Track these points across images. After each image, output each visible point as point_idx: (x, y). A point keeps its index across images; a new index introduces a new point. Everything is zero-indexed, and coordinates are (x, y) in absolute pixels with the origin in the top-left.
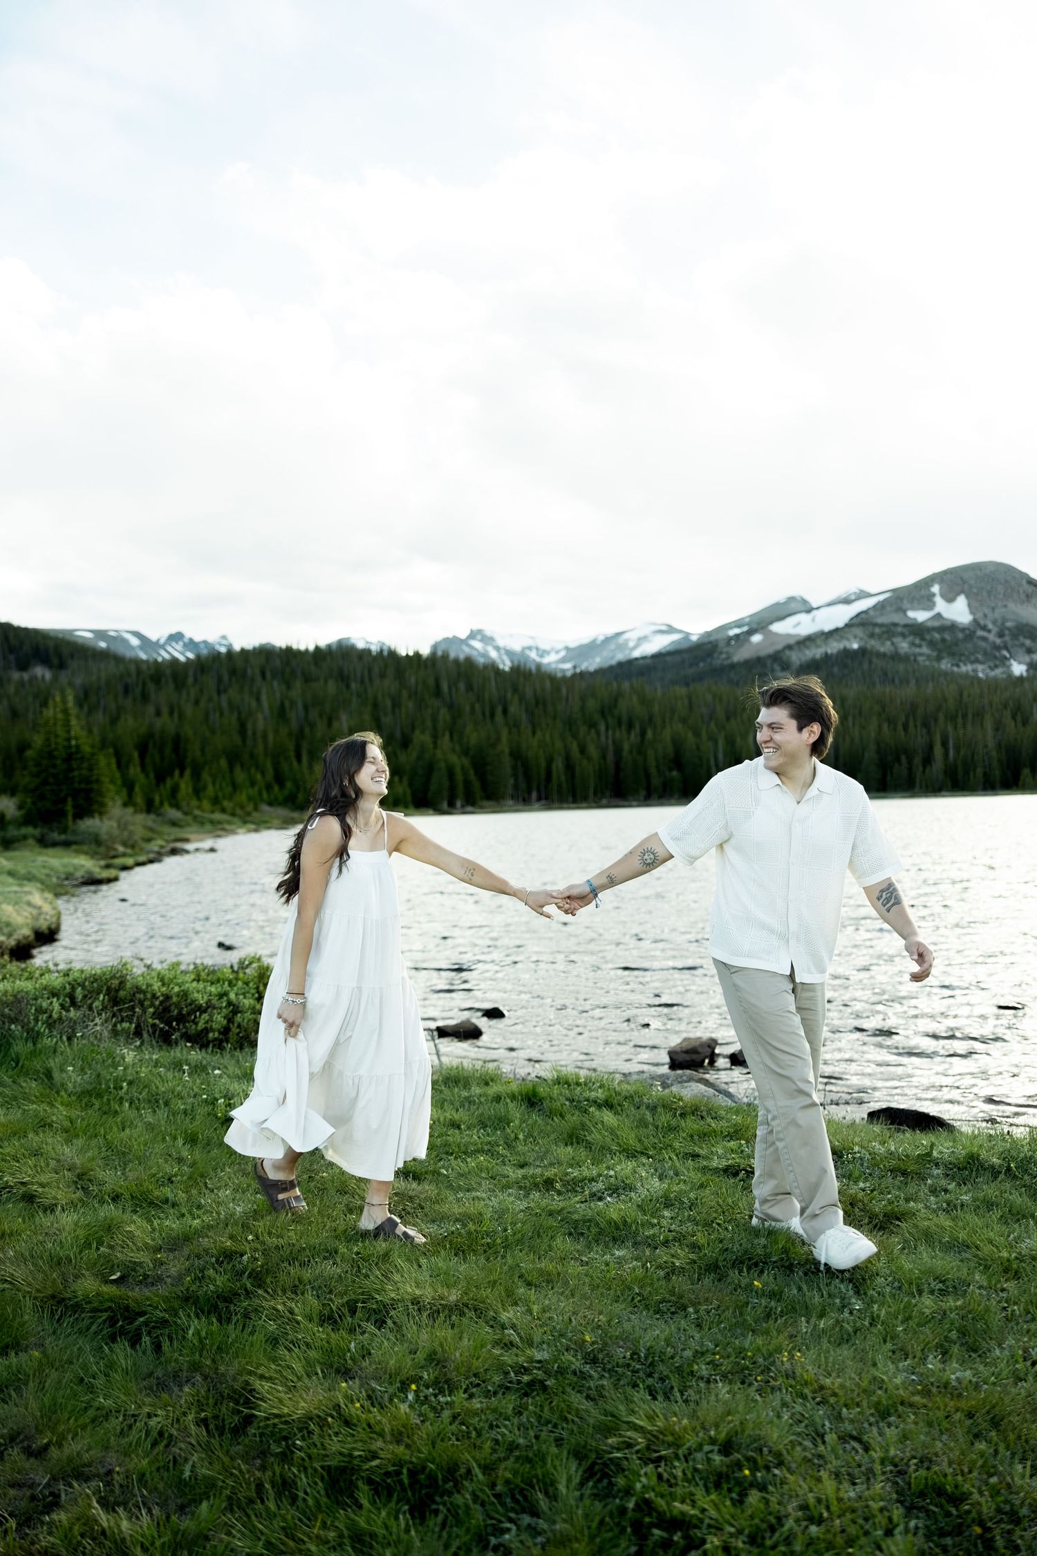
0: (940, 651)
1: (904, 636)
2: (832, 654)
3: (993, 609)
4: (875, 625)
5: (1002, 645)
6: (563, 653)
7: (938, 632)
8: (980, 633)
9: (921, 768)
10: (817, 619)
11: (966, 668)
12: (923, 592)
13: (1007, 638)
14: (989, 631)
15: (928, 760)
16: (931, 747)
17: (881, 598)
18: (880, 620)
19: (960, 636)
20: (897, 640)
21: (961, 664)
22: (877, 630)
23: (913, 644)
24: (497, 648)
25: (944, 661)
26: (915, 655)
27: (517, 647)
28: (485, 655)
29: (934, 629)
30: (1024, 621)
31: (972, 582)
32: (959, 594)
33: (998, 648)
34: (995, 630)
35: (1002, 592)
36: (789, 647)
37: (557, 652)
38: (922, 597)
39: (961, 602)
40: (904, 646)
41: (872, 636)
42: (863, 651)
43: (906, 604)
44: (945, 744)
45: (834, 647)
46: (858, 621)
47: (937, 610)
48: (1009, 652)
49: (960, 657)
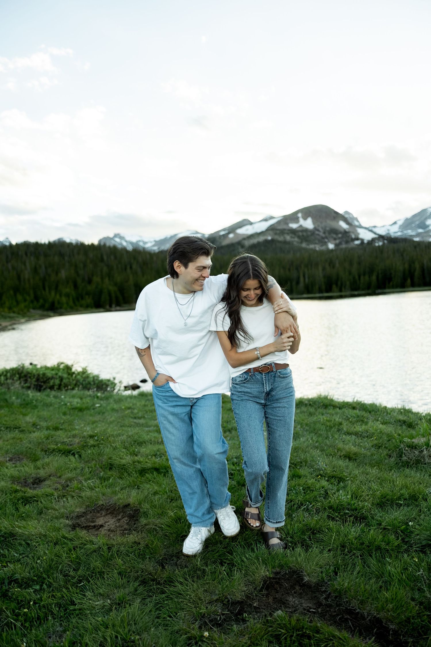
0: (302, 240)
1: (288, 234)
2: (261, 242)
3: (322, 223)
4: (276, 229)
5: (325, 237)
6: (153, 243)
7: (301, 233)
8: (317, 232)
10: (254, 228)
11: (312, 246)
12: (295, 217)
13: (327, 234)
14: (320, 232)
15: (298, 283)
16: (299, 278)
17: (278, 218)
18: (279, 228)
19: (309, 233)
20: (286, 235)
21: (310, 245)
22: (278, 232)
23: (291, 237)
24: (126, 241)
25: (304, 244)
26: (293, 242)
27: (134, 240)
28: (121, 244)
29: (299, 231)
30: (333, 227)
31: (313, 212)
32: (308, 217)
33: (323, 238)
34: (322, 231)
35: (325, 216)
36: (244, 239)
37: (151, 242)
38: (295, 219)
39: (310, 220)
40: (288, 238)
41: (276, 234)
42: (272, 241)
43: (288, 222)
44: (304, 276)
45: (261, 239)
46: (272, 229)
47: (300, 223)
48: (328, 240)
49: (309, 242)
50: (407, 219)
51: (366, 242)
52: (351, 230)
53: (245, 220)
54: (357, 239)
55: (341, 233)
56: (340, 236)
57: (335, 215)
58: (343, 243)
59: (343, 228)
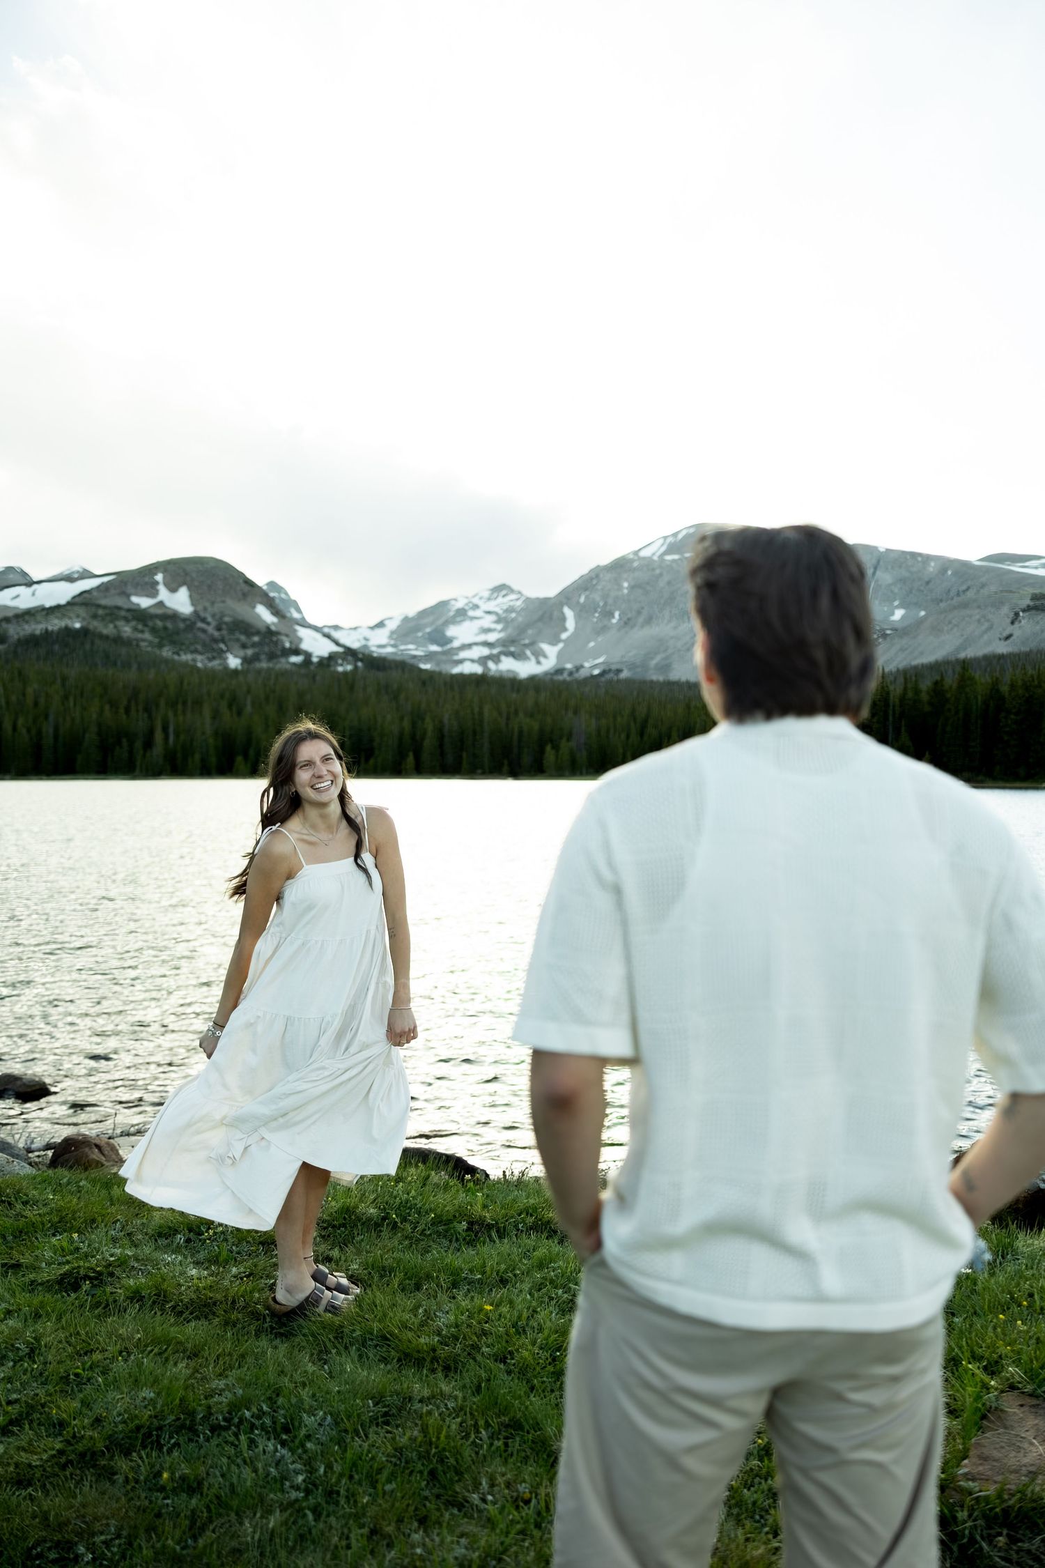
0: (162, 638)
1: (127, 620)
2: (52, 631)
3: (213, 603)
4: (99, 606)
5: (220, 638)
7: (161, 620)
8: (200, 625)
9: (141, 752)
10: (37, 593)
11: (186, 657)
12: (147, 579)
13: (224, 632)
14: (208, 624)
15: (148, 744)
16: (151, 732)
17: (106, 579)
18: (103, 602)
19: (182, 625)
20: (120, 623)
21: (182, 653)
22: (100, 612)
23: (135, 629)
25: (165, 649)
26: (137, 640)
29: (156, 616)
30: (240, 618)
31: (194, 575)
32: (181, 585)
33: (216, 641)
34: (214, 623)
35: (221, 587)
36: (6, 619)
38: (146, 583)
39: (183, 593)
40: (127, 630)
41: (95, 616)
42: (84, 632)
43: (130, 589)
44: (165, 729)
45: (55, 624)
46: (83, 602)
47: (160, 598)
48: (226, 646)
49: (179, 645)
50: (407, 619)
51: (315, 660)
52: (283, 629)
53: (10, 569)
54: (297, 652)
55: (258, 633)
56: (256, 639)
57: (246, 588)
58: (263, 657)
59: (264, 622)
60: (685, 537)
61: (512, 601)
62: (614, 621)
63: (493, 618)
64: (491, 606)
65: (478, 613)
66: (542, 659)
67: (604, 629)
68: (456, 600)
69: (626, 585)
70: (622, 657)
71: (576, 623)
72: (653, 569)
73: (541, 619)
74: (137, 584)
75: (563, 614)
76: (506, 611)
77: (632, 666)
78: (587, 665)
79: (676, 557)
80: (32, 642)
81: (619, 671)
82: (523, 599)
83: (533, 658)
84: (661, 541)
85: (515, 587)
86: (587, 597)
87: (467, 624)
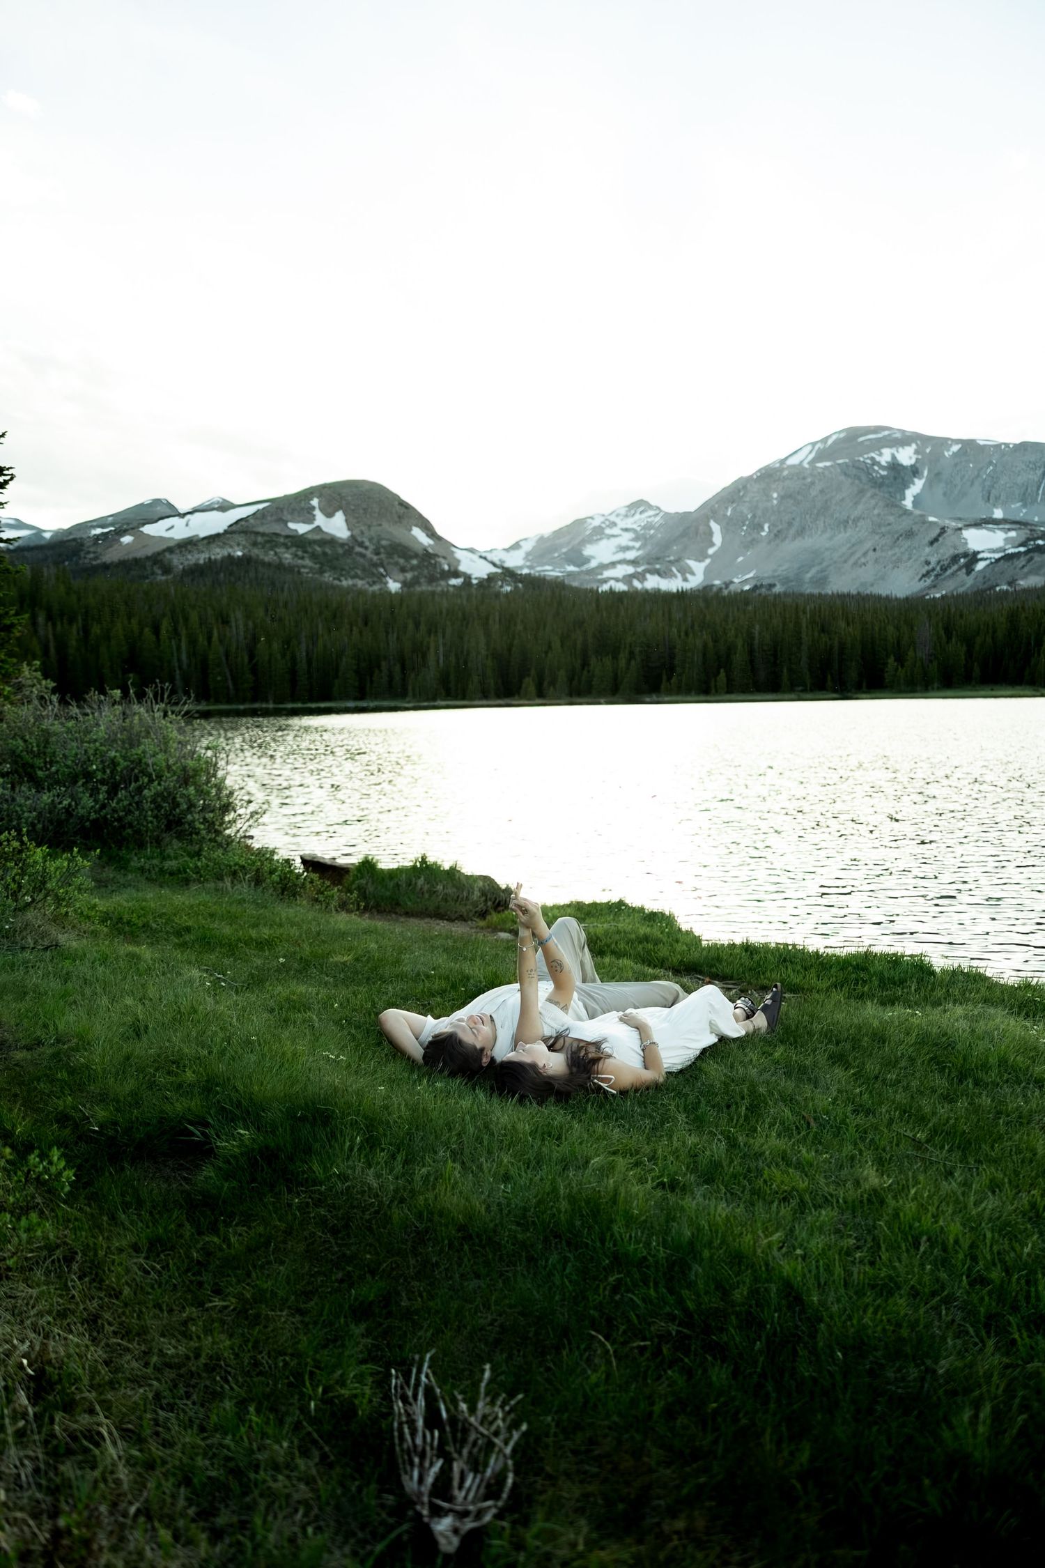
0: (322, 564)
1: (286, 546)
2: (215, 560)
3: (369, 527)
4: (257, 533)
5: (378, 562)
7: (320, 546)
8: (358, 549)
10: (190, 523)
12: (303, 504)
13: (383, 556)
14: (366, 548)
17: (261, 506)
18: (261, 529)
19: (340, 551)
20: (280, 550)
21: (342, 578)
22: (260, 539)
23: (295, 556)
25: (326, 575)
26: (298, 566)
29: (315, 542)
30: (397, 541)
31: (350, 499)
32: (337, 510)
33: (375, 565)
34: (372, 547)
35: (377, 510)
36: (170, 550)
38: (303, 509)
39: (339, 517)
40: (287, 557)
41: (255, 544)
42: (247, 561)
43: (286, 516)
45: (218, 553)
46: (238, 528)
47: (316, 523)
48: (385, 570)
49: (341, 572)
50: (541, 539)
51: (475, 582)
52: (440, 552)
53: (157, 502)
54: (456, 574)
55: (416, 556)
56: (415, 562)
57: (402, 510)
58: (422, 580)
59: (421, 544)
60: (834, 442)
61: (650, 517)
62: (764, 534)
63: (631, 535)
64: (629, 523)
65: (615, 531)
66: (688, 576)
67: (753, 542)
68: (592, 518)
69: (775, 495)
70: (775, 571)
71: (723, 538)
72: (804, 478)
73: (684, 534)
74: (294, 510)
75: (710, 528)
76: (644, 528)
77: (785, 581)
78: (736, 580)
79: (828, 464)
80: (196, 572)
81: (772, 586)
82: (662, 514)
83: (679, 575)
84: (809, 448)
85: (653, 503)
86: (734, 510)
87: (604, 543)
